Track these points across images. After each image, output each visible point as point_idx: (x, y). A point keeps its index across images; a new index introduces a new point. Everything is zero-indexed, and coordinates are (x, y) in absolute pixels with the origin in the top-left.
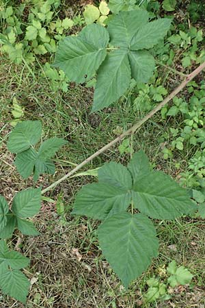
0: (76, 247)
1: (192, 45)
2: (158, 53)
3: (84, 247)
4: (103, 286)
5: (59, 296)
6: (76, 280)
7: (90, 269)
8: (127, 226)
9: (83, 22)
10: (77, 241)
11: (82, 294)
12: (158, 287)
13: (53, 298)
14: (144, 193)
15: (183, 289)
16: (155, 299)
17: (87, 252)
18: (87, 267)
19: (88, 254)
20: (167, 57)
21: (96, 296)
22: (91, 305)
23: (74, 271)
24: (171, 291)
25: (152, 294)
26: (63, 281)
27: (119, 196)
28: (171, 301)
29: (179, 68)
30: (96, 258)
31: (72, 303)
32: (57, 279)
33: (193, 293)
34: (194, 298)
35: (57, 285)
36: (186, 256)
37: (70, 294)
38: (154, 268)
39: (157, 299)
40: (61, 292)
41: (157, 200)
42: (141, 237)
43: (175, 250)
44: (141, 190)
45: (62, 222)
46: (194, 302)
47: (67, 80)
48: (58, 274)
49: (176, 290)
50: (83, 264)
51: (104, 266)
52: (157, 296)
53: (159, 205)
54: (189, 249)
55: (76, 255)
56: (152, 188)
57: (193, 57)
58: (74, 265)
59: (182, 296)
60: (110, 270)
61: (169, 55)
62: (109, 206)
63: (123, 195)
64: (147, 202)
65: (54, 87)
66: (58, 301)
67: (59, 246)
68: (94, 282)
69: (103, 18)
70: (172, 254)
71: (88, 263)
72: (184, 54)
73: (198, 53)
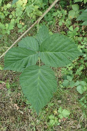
0: (16, 103)
1: (62, 17)
2: (48, 20)
3: (20, 103)
4: (29, 120)
5: (9, 126)
6: (16, 118)
7: (23, 113)
8: (37, 74)
9: (16, 6)
10: (17, 101)
11: (20, 125)
12: (54, 119)
13: (6, 128)
14: (47, 52)
15: (65, 120)
16: (53, 125)
17: (21, 105)
18: (21, 112)
19: (22, 106)
20: (52, 22)
21: (26, 125)
22: (24, 130)
23: (16, 114)
24: (60, 121)
25: (52, 123)
26: (10, 119)
27: (31, 56)
28: (60, 125)
29: (58, 27)
30: (25, 108)
31: (15, 129)
32: (8, 119)
33: (70, 122)
34: (70, 124)
35: (8, 121)
36: (66, 105)
37: (14, 125)
38: (52, 111)
39: (54, 125)
40: (10, 125)
41: (55, 55)
42: (46, 80)
43: (61, 102)
44: (45, 50)
45: (9, 92)
46: (71, 125)
47: (9, 29)
48: (8, 116)
49: (62, 121)
50: (19, 111)
51: (29, 112)
52: (54, 124)
53: (57, 58)
54: (67, 102)
55: (16, 107)
56: (52, 47)
57: (63, 21)
58: (15, 111)
59: (65, 123)
60: (32, 113)
61: (53, 21)
62: (25, 63)
63: (34, 55)
64: (49, 57)
65: (3, 32)
66: (8, 129)
67: (8, 103)
68: (25, 119)
69: (24, 5)
70: (60, 104)
71: (22, 110)
72: (59, 20)
73: (65, 20)
